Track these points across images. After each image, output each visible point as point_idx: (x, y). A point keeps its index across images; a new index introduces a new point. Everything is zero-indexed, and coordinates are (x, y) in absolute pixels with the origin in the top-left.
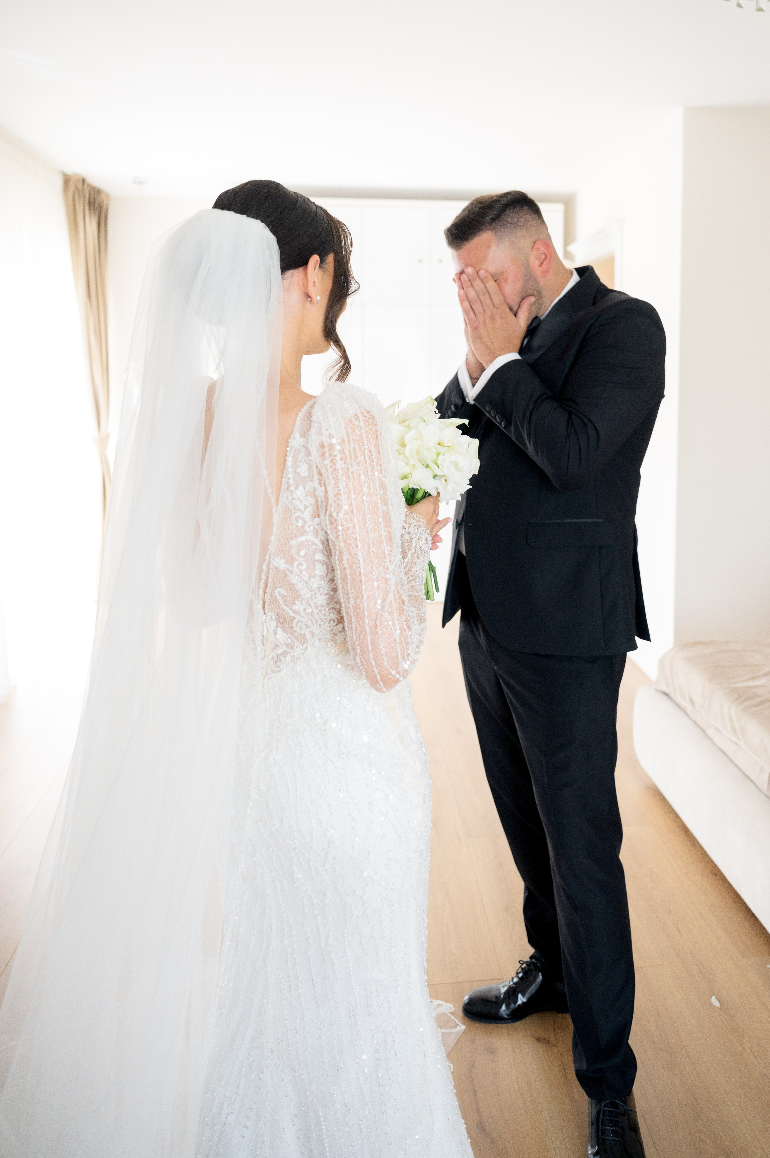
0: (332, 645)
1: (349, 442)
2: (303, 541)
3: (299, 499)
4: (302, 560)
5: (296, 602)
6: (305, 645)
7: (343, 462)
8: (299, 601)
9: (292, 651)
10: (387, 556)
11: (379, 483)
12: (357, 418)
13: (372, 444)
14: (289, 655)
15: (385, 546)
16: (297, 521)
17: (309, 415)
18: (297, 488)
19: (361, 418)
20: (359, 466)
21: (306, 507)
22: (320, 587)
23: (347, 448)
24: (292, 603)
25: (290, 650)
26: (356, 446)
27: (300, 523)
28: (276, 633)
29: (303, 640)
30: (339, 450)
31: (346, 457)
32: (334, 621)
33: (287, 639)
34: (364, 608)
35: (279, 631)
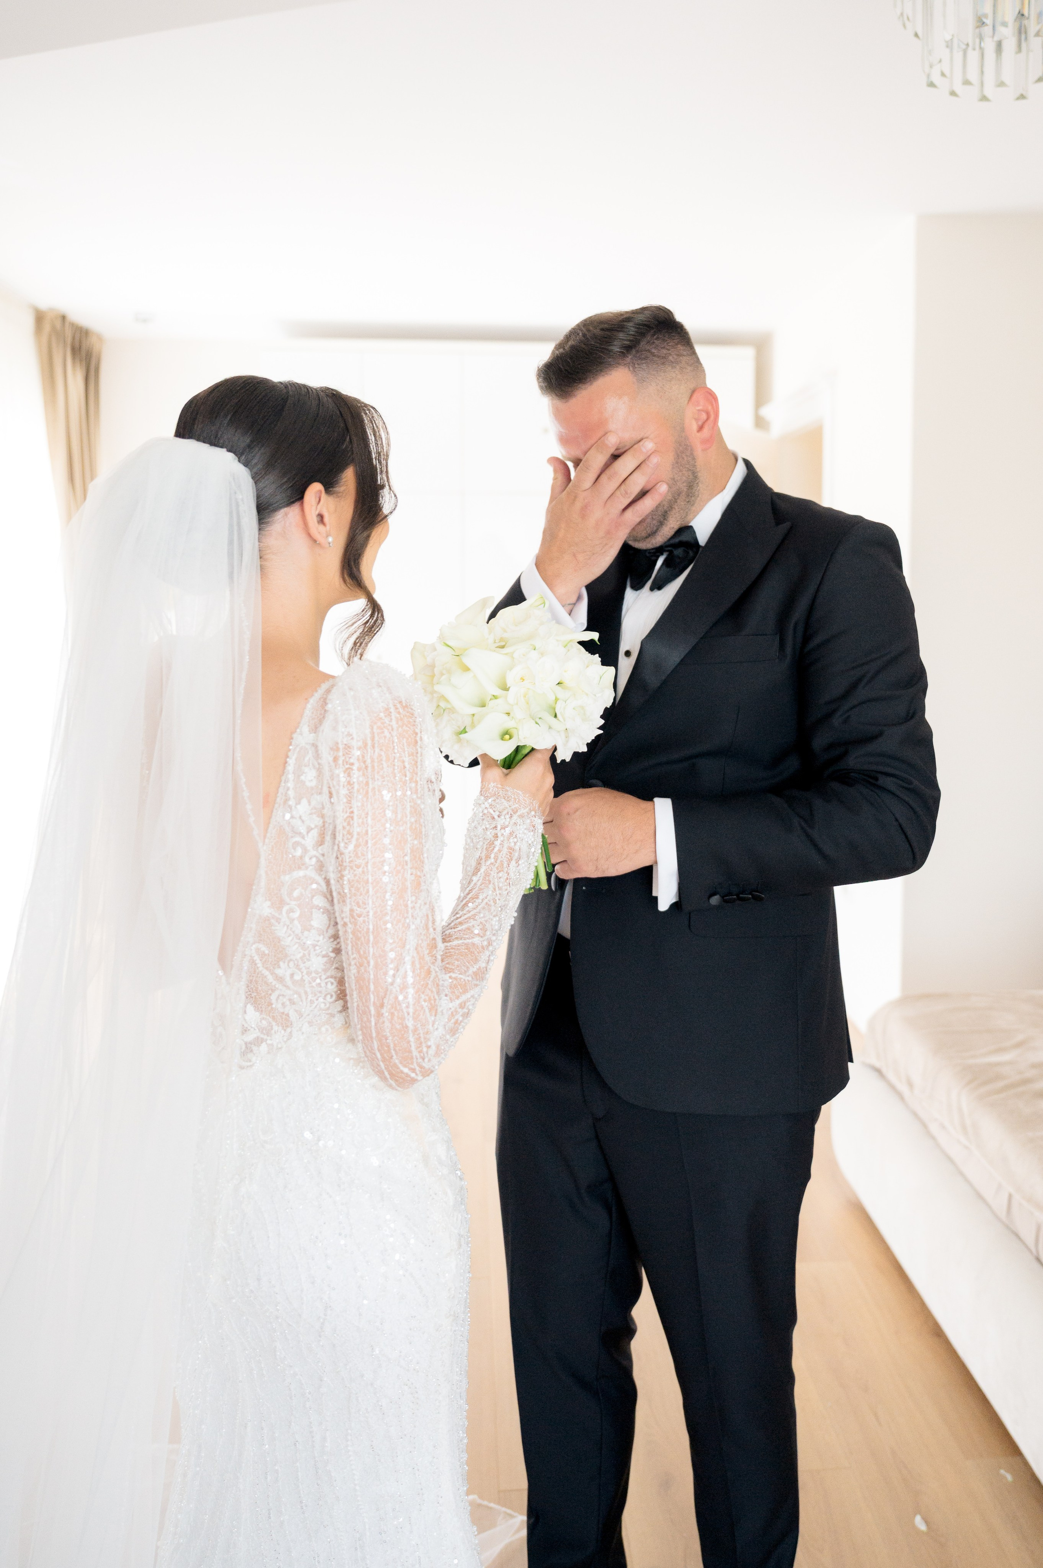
0: (327, 1030)
1: (373, 747)
2: (300, 877)
3: (300, 817)
4: (295, 905)
5: (281, 964)
6: (289, 1030)
7: (361, 773)
8: (284, 962)
9: (269, 1038)
10: (410, 909)
11: (411, 806)
12: (389, 714)
13: (406, 752)
14: (264, 1043)
15: (410, 895)
16: (294, 849)
17: (324, 702)
18: (298, 803)
19: (394, 715)
20: (383, 781)
21: (309, 830)
22: (317, 945)
23: (369, 754)
24: (275, 964)
25: (265, 1037)
26: (383, 753)
27: (299, 852)
28: (245, 1012)
29: (285, 1022)
30: (358, 756)
31: (366, 767)
32: (332, 996)
33: (261, 1021)
34: (369, 979)
35: (250, 1008)
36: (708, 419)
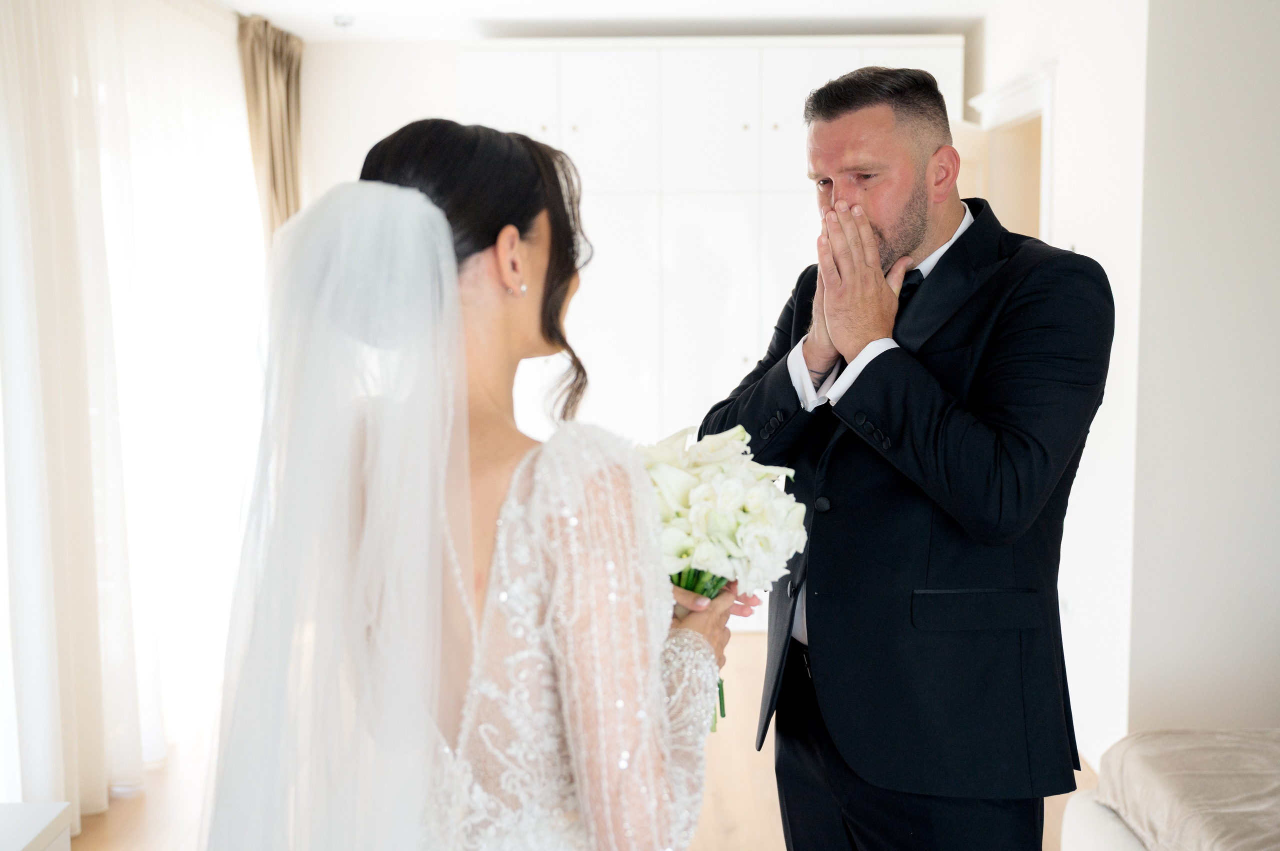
4: (523, 686)
7: (580, 543)
8: (515, 742)
12: (603, 477)
13: (625, 515)
16: (515, 628)
17: (531, 471)
18: (513, 581)
19: (608, 476)
20: (604, 549)
21: (527, 609)
25: (493, 819)
28: (472, 792)
29: (515, 804)
35: (477, 788)
36: (946, 177)
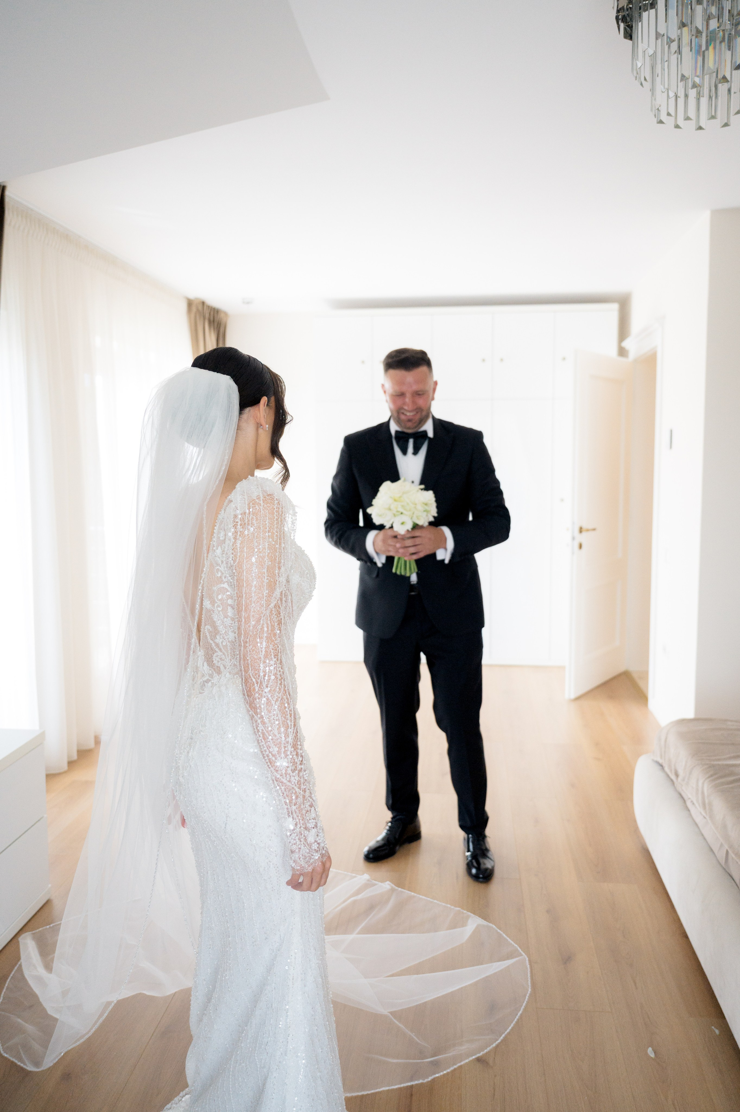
2: (221, 588)
3: (218, 556)
4: (220, 603)
5: (217, 636)
6: (220, 675)
9: (212, 679)
14: (210, 682)
16: (218, 572)
18: (217, 548)
21: (222, 562)
22: (231, 627)
27: (220, 574)
28: (203, 666)
29: (219, 672)
33: (209, 671)
